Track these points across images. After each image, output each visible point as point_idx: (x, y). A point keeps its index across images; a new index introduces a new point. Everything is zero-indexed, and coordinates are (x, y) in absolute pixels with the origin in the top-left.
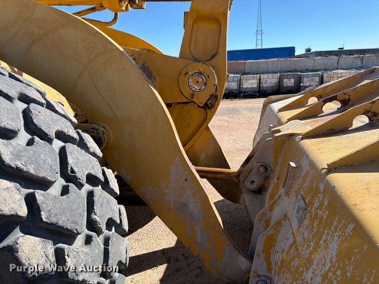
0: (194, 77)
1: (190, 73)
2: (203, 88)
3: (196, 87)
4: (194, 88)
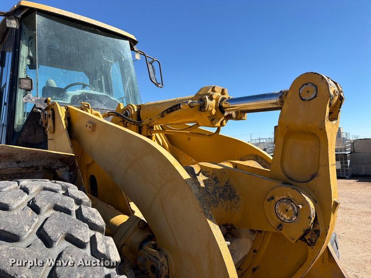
0: (282, 204)
1: (277, 198)
2: (294, 219)
3: (285, 216)
4: (282, 217)
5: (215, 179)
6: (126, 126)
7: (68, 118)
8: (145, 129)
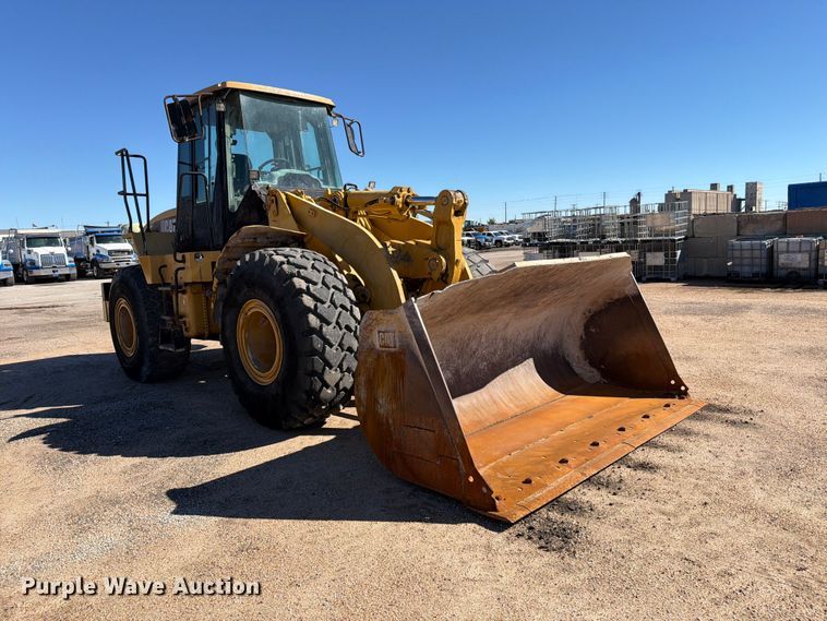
5: (400, 250)
6: (334, 211)
7: (287, 199)
8: (350, 215)
